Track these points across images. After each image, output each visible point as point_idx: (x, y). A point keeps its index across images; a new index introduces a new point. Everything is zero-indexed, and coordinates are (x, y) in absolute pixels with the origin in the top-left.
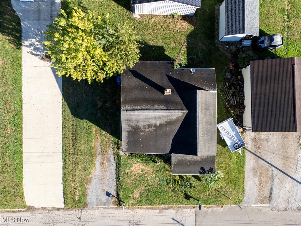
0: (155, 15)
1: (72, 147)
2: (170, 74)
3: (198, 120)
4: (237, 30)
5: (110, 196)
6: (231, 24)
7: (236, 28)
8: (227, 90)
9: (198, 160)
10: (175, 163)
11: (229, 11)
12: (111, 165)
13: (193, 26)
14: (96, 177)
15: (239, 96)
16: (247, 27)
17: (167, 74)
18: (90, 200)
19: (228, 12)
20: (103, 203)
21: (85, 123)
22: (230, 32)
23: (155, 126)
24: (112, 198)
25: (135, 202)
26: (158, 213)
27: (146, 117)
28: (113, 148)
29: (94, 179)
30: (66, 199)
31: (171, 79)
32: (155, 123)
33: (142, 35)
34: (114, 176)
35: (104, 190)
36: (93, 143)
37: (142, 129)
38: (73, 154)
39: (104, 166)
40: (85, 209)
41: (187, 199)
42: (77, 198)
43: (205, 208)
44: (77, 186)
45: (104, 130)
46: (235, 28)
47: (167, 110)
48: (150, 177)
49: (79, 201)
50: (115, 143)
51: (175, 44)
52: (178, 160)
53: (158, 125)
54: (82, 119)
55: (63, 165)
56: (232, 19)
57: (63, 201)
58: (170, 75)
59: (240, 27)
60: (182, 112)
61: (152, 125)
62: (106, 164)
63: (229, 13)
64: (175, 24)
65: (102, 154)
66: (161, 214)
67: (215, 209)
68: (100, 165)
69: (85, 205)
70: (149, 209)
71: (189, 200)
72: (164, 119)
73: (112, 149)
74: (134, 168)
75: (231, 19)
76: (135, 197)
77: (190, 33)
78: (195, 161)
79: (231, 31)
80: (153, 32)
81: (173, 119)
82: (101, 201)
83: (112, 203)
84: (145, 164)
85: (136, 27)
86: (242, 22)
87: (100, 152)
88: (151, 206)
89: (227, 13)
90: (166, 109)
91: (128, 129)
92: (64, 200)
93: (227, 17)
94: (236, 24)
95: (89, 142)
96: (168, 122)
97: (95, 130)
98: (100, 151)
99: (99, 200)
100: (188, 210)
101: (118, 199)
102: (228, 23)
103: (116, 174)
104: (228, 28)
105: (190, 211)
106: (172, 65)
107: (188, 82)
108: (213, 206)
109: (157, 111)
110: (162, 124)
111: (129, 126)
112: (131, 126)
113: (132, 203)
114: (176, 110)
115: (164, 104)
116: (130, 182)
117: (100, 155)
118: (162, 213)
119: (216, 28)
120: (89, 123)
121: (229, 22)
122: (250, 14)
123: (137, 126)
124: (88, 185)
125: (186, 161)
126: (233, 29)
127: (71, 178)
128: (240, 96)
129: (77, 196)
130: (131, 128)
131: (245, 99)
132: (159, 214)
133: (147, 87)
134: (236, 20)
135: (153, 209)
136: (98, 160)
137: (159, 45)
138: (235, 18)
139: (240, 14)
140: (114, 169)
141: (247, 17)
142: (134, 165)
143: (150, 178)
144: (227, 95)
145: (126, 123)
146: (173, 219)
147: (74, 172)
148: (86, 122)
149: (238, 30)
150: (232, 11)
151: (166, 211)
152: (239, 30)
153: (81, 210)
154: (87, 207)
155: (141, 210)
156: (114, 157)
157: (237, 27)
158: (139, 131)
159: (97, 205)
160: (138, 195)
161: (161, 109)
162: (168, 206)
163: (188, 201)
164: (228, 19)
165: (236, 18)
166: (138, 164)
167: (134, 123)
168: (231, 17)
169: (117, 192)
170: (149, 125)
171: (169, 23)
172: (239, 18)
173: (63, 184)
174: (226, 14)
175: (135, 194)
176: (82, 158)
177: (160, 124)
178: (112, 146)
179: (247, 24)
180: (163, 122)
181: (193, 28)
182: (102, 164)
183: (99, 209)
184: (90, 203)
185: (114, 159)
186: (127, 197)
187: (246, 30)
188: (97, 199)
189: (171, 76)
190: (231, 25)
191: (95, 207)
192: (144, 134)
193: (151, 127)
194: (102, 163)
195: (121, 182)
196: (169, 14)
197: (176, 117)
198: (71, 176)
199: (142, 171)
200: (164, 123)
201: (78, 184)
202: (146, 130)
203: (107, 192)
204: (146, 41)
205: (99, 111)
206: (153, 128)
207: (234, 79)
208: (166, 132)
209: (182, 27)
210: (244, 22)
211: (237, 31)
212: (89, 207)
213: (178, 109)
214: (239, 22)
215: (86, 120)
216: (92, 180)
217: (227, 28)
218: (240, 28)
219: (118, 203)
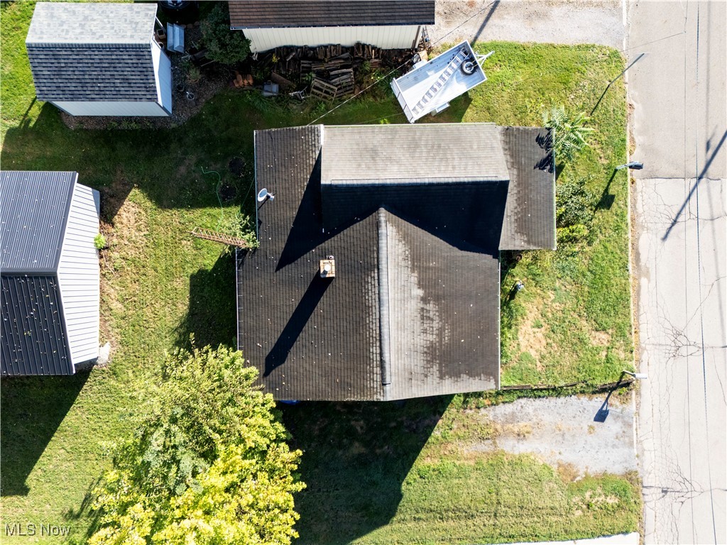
0: (103, 301)
1: (477, 519)
2: (275, 259)
3: (407, 181)
4: (140, 65)
5: (607, 412)
6: (124, 85)
7: (133, 69)
8: (313, 93)
9: (515, 176)
10: (525, 241)
11: (85, 89)
12: (524, 411)
13: (130, 190)
14: (557, 452)
15: (330, 61)
16: (132, 37)
17: (275, 268)
18: (617, 466)
19: (88, 93)
20: (625, 430)
21: (411, 487)
22: (145, 87)
23: (424, 300)
24: (611, 405)
25: (622, 342)
26: (649, 281)
27: (401, 328)
28: (479, 408)
29: (561, 457)
30: (617, 530)
31: (288, 258)
32: (416, 300)
33: (159, 335)
34: (553, 402)
35: (591, 427)
36: (466, 462)
37: (434, 336)
38: (495, 515)
39: (526, 429)
40: (642, 477)
41: (613, 201)
42: (612, 501)
43: (635, 153)
44: (582, 501)
45: (428, 435)
46: (133, 73)
47: (380, 267)
48: (554, 305)
49: (621, 493)
50: (465, 402)
51: (184, 242)
52: (516, 232)
53: (420, 292)
54: (400, 496)
55: (524, 541)
56: (107, 81)
57: (621, 535)
58: (278, 259)
59: (132, 57)
60: (383, 224)
61: (422, 309)
62: (522, 424)
63: (90, 89)
64: (127, 243)
65: (495, 436)
66: (652, 272)
67: (636, 126)
68: (525, 442)
69: (629, 477)
70: (640, 303)
71: (613, 197)
72: (404, 277)
73: (482, 409)
74: (531, 350)
75: (108, 85)
76: (607, 345)
77: (151, 200)
78: (519, 184)
79: (143, 85)
80: (152, 304)
81: (403, 249)
82: (619, 436)
83: (624, 406)
84: (519, 318)
85: (137, 354)
86: (115, 53)
87: (490, 441)
88: (631, 299)
89: (90, 96)
90: (376, 271)
91: (435, 377)
92: (618, 533)
93: (102, 96)
94: (123, 69)
95: (462, 473)
96: (413, 265)
97: (429, 458)
98: (486, 442)
99: (616, 442)
100: (639, 198)
101: (614, 389)
102: (121, 93)
103: (547, 398)
104: (135, 93)
105: (642, 192)
106: (248, 254)
107: (298, 207)
108: (628, 131)
109: (384, 297)
110: (419, 282)
111: (426, 376)
112: (427, 368)
113: (625, 351)
114: (380, 241)
115: (363, 276)
116: (568, 360)
117: (497, 442)
118: (650, 270)
119: (134, 125)
120: (412, 476)
121: (117, 89)
122: (91, 30)
123: (426, 353)
124: (578, 471)
125: (519, 210)
126: (139, 77)
127: (561, 520)
128: (329, 57)
129: (608, 500)
130: (431, 369)
131: (336, 43)
132: (653, 276)
133: (312, 325)
134: (111, 69)
135: (638, 294)
136: (510, 447)
137: (188, 288)
138: (104, 73)
139: (92, 57)
140: (534, 403)
141: (102, 36)
142: (523, 349)
143: (558, 304)
144: (325, 94)
145: (419, 383)
146: (665, 238)
147: (544, 512)
148: (408, 483)
149: (142, 63)
150: (83, 81)
151: (643, 258)
152: (140, 61)
153: (643, 487)
154: (636, 472)
155: (643, 327)
156: (501, 404)
157: (131, 65)
158: (441, 345)
159: (631, 444)
160: (602, 336)
161: (377, 285)
162: (630, 253)
163: (616, 198)
164: (108, 93)
165: (103, 69)
166: (521, 338)
167: (418, 362)
168: (102, 85)
169: (594, 393)
170: (422, 318)
171: (124, 258)
172: (105, 61)
173: (577, 539)
174: (93, 99)
175: (600, 345)
176: (505, 492)
177: (420, 285)
178: (473, 411)
179: (123, 36)
180: (414, 278)
181: (135, 193)
182: (520, 436)
183: (642, 439)
184: (625, 465)
185: (507, 405)
186: (609, 365)
187: (141, 39)
188: (614, 446)
189: (279, 257)
190: (127, 85)
191: (635, 450)
192: (446, 331)
193: (428, 311)
195: (569, 382)
196: (97, 261)
197: (400, 241)
198: (556, 519)
199: (539, 326)
200: (416, 275)
201: (576, 499)
202: (436, 325)
203: (595, 420)
204: (177, 324)
205: (378, 451)
206: (431, 306)
207: (281, 74)
208: (441, 269)
209: (133, 221)
210: (118, 47)
211: (144, 65)
212: (635, 468)
213: (375, 236)
214: (117, 61)
215: (404, 483)
216: (564, 463)
217: (136, 97)
218: (135, 57)
219: (624, 389)
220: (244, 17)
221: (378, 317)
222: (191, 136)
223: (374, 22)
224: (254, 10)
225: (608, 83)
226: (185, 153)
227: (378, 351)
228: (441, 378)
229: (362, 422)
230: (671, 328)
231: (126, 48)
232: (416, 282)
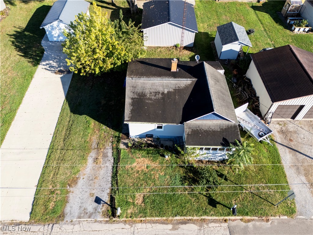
5: (100, 203)
7: (231, 40)
10: (188, 133)
12: (107, 161)
14: (84, 177)
15: (249, 91)
16: (240, 38)
18: (69, 209)
20: (88, 214)
23: (163, 94)
24: (103, 206)
25: (137, 211)
26: (170, 230)
27: (153, 84)
28: (112, 142)
29: (81, 179)
32: (163, 90)
34: (110, 174)
35: (93, 195)
36: (89, 138)
38: (62, 149)
39: (98, 162)
40: (59, 224)
41: (213, 207)
42: (51, 205)
43: (242, 222)
44: (56, 189)
45: (104, 124)
48: (157, 175)
49: (54, 211)
52: (192, 130)
53: (166, 92)
55: (45, 162)
57: (30, 210)
59: (234, 38)
60: (191, 79)
61: (159, 93)
62: (101, 160)
63: (222, 34)
65: (98, 149)
66: (176, 232)
67: (258, 223)
68: (92, 162)
69: (62, 215)
70: (158, 224)
71: (216, 207)
72: (172, 86)
74: (136, 163)
76: (136, 203)
81: (182, 87)
82: (85, 211)
83: (101, 213)
84: (152, 158)
86: (234, 35)
87: (96, 147)
88: (160, 218)
90: (174, 78)
91: (132, 96)
92: (32, 209)
95: (85, 136)
96: (176, 90)
97: (94, 124)
98: (96, 146)
99: (83, 209)
100: (217, 225)
101: (112, 208)
103: (112, 172)
105: (221, 226)
108: (253, 218)
110: (170, 92)
111: (133, 93)
113: (132, 213)
114: (185, 79)
115: (171, 76)
117: (96, 150)
118: (177, 230)
120: (88, 118)
123: (142, 93)
124: (72, 187)
125: (202, 131)
126: (229, 41)
128: (251, 90)
129: (53, 203)
130: (136, 95)
132: (173, 232)
133: (154, 68)
134: (229, 36)
135: (163, 223)
136: (91, 156)
139: (232, 32)
140: (111, 165)
141: (238, 34)
142: (137, 160)
144: (236, 92)
145: (131, 90)
148: (85, 117)
149: (233, 41)
151: (183, 226)
153: (53, 224)
154: (63, 220)
155: (144, 226)
156: (112, 151)
159: (79, 217)
160: (141, 200)
161: (169, 78)
162: (186, 218)
163: (215, 208)
164: (222, 37)
166: (142, 159)
167: (139, 90)
169: (111, 196)
170: (156, 92)
171: (173, 51)
173: (37, 187)
175: (136, 198)
176: (71, 153)
177: (168, 92)
178: (111, 140)
180: (171, 90)
181: (193, 53)
183: (81, 224)
184: (69, 214)
185: (112, 154)
186: (125, 203)
188: (80, 207)
190: (226, 39)
191: (76, 220)
192: (150, 101)
193: (158, 95)
194: (97, 159)
195: (119, 181)
196: (172, 45)
197: (185, 85)
199: (147, 167)
200: (173, 91)
201: (58, 186)
202: (153, 97)
203: (97, 197)
206: (160, 96)
207: (240, 82)
208: (175, 100)
209: (185, 53)
212: (66, 219)
213: (187, 78)
216: (78, 180)
219: (111, 213)
221: (157, 78)
231: (237, 37)
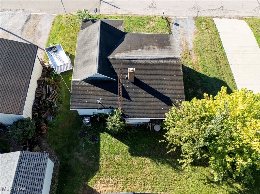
1: (218, 57)
2: (127, 101)
4: (30, 158)
5: (175, 23)
6: (38, 168)
7: (31, 162)
8: (54, 102)
10: (121, 26)
11: (36, 189)
12: (178, 43)
13: (89, 186)
15: (42, 92)
16: (15, 161)
17: (130, 101)
18: (192, 22)
19: (38, 188)
20: (181, 19)
22: (41, 158)
23: (142, 49)
24: (173, 22)
25: (153, 19)
26: (133, 12)
27: (153, 54)
29: (192, 34)
30: (213, 22)
31: (126, 95)
32: (143, 51)
33: (160, 172)
35: (181, 27)
36: (199, 59)
37: (156, 47)
38: (216, 52)
39: (184, 42)
40: (195, 16)
42: (204, 23)
44: (206, 30)
45: (191, 69)
46: (33, 162)
47: (131, 59)
49: (201, 21)
51: (116, 159)
53: (140, 49)
54: (215, 78)
55: (222, 45)
56: (34, 177)
58: (126, 100)
59: (25, 161)
60: (114, 57)
61: (146, 49)
62: (183, 43)
63: (36, 187)
64: (115, 188)
65: (188, 50)
66: (130, 12)
68: (189, 43)
69: (195, 19)
70: (140, 15)
72: (134, 53)
75: (36, 177)
77: (94, 175)
79: (40, 159)
80: (145, 175)
81: (124, 53)
82: (183, 21)
83: (173, 19)
85: (170, 184)
86: (21, 169)
87: (190, 52)
89: (40, 188)
93: (41, 181)
94: (30, 167)
95: (202, 59)
96: (129, 51)
97: (199, 69)
99: (185, 22)
100: (106, 13)
101: (168, 21)
102: (41, 170)
104: (43, 163)
105: (104, 13)
106: (124, 113)
109: (142, 58)
113: (155, 18)
114: (121, 58)
115: (134, 65)
117: (190, 50)
120: (207, 74)
121: (39, 172)
122: (5, 183)
123: (162, 49)
124: (196, 31)
126: (36, 160)
127: (213, 35)
128: (41, 93)
130: (168, 48)
131: (35, 90)
133: (154, 86)
134: (29, 173)
135: (137, 15)
136: (191, 46)
137: (137, 158)
138: (30, 177)
139: (20, 182)
141: (10, 177)
146: (119, 9)
147: (211, 39)
148: (210, 75)
149: (29, 157)
150: (31, 190)
151: (125, 13)
152: (28, 158)
153: (198, 16)
154: (193, 18)
155: (147, 14)
157: (29, 163)
158: (159, 45)
159: (185, 18)
160: (151, 23)
161: (137, 60)
162: (124, 16)
164: (40, 178)
165: (28, 177)
167: (165, 50)
168: (36, 180)
169: (170, 26)
170: (149, 49)
171: (123, 190)
172: (24, 176)
173: (218, 32)
174: (42, 186)
175: (154, 23)
176: (207, 48)
179: (13, 166)
183: (183, 16)
184: (192, 20)
186: (160, 22)
187: (17, 156)
190: (38, 167)
191: (187, 18)
192: (153, 44)
194: (187, 44)
195: (167, 31)
197: (120, 54)
200: (133, 50)
201: (205, 31)
202: (152, 46)
203: (179, 26)
204: (154, 163)
205: (199, 85)
206: (145, 47)
207: (44, 113)
208: (131, 45)
209: (104, 185)
210: (18, 167)
211: (30, 156)
213: (118, 60)
214: (25, 169)
215: (210, 77)
216: (194, 34)
217: (45, 164)
218: (25, 160)
219: (168, 19)
220: (19, 108)
221: (150, 60)
222: (65, 154)
223: (33, 64)
224: (17, 104)
225: (67, 18)
226: (73, 157)
227: (163, 60)
228: (170, 45)
229: (189, 90)
230: (147, 8)
231: (20, 163)
232: (136, 50)
